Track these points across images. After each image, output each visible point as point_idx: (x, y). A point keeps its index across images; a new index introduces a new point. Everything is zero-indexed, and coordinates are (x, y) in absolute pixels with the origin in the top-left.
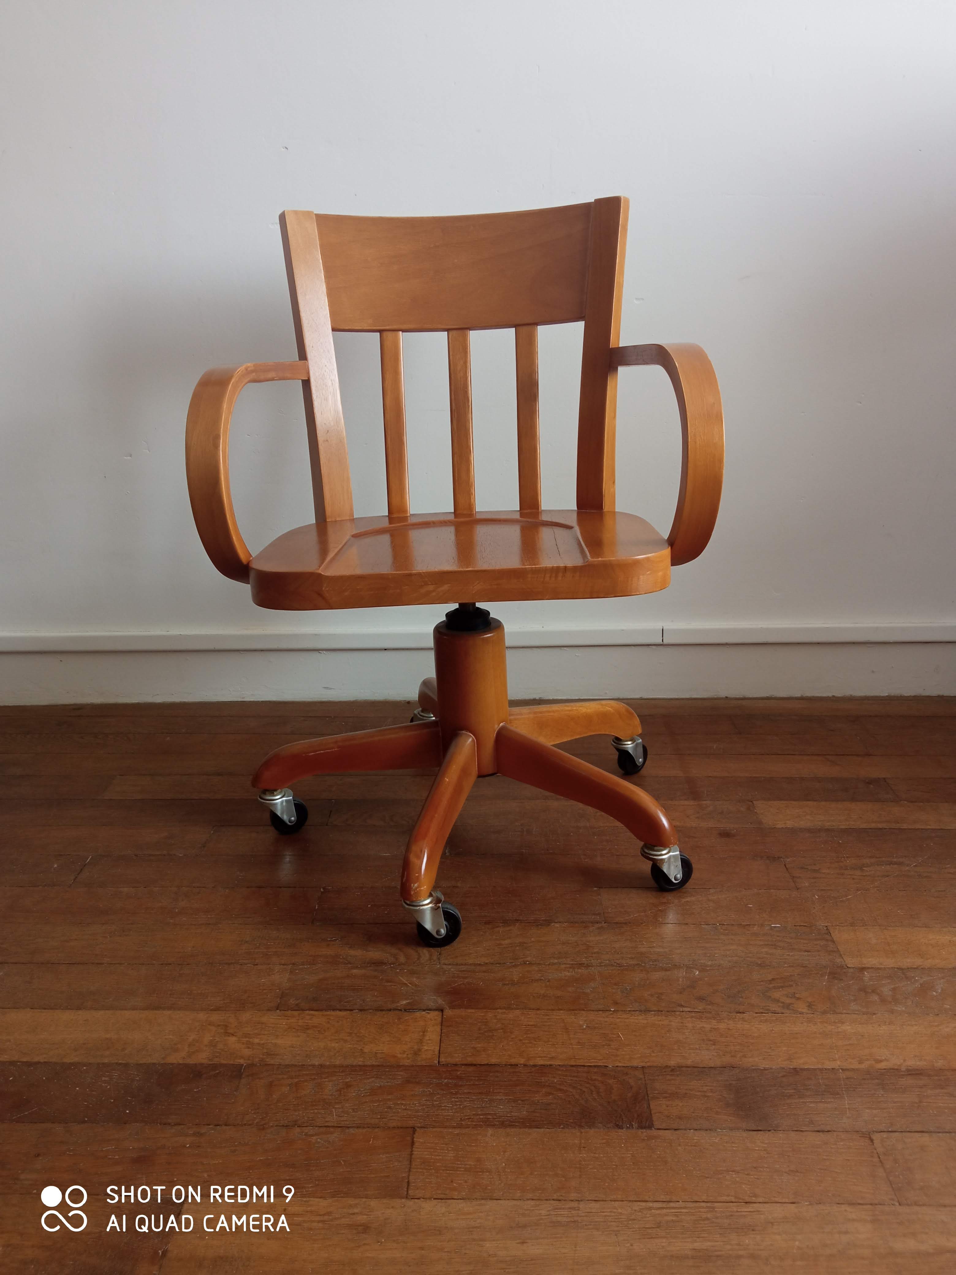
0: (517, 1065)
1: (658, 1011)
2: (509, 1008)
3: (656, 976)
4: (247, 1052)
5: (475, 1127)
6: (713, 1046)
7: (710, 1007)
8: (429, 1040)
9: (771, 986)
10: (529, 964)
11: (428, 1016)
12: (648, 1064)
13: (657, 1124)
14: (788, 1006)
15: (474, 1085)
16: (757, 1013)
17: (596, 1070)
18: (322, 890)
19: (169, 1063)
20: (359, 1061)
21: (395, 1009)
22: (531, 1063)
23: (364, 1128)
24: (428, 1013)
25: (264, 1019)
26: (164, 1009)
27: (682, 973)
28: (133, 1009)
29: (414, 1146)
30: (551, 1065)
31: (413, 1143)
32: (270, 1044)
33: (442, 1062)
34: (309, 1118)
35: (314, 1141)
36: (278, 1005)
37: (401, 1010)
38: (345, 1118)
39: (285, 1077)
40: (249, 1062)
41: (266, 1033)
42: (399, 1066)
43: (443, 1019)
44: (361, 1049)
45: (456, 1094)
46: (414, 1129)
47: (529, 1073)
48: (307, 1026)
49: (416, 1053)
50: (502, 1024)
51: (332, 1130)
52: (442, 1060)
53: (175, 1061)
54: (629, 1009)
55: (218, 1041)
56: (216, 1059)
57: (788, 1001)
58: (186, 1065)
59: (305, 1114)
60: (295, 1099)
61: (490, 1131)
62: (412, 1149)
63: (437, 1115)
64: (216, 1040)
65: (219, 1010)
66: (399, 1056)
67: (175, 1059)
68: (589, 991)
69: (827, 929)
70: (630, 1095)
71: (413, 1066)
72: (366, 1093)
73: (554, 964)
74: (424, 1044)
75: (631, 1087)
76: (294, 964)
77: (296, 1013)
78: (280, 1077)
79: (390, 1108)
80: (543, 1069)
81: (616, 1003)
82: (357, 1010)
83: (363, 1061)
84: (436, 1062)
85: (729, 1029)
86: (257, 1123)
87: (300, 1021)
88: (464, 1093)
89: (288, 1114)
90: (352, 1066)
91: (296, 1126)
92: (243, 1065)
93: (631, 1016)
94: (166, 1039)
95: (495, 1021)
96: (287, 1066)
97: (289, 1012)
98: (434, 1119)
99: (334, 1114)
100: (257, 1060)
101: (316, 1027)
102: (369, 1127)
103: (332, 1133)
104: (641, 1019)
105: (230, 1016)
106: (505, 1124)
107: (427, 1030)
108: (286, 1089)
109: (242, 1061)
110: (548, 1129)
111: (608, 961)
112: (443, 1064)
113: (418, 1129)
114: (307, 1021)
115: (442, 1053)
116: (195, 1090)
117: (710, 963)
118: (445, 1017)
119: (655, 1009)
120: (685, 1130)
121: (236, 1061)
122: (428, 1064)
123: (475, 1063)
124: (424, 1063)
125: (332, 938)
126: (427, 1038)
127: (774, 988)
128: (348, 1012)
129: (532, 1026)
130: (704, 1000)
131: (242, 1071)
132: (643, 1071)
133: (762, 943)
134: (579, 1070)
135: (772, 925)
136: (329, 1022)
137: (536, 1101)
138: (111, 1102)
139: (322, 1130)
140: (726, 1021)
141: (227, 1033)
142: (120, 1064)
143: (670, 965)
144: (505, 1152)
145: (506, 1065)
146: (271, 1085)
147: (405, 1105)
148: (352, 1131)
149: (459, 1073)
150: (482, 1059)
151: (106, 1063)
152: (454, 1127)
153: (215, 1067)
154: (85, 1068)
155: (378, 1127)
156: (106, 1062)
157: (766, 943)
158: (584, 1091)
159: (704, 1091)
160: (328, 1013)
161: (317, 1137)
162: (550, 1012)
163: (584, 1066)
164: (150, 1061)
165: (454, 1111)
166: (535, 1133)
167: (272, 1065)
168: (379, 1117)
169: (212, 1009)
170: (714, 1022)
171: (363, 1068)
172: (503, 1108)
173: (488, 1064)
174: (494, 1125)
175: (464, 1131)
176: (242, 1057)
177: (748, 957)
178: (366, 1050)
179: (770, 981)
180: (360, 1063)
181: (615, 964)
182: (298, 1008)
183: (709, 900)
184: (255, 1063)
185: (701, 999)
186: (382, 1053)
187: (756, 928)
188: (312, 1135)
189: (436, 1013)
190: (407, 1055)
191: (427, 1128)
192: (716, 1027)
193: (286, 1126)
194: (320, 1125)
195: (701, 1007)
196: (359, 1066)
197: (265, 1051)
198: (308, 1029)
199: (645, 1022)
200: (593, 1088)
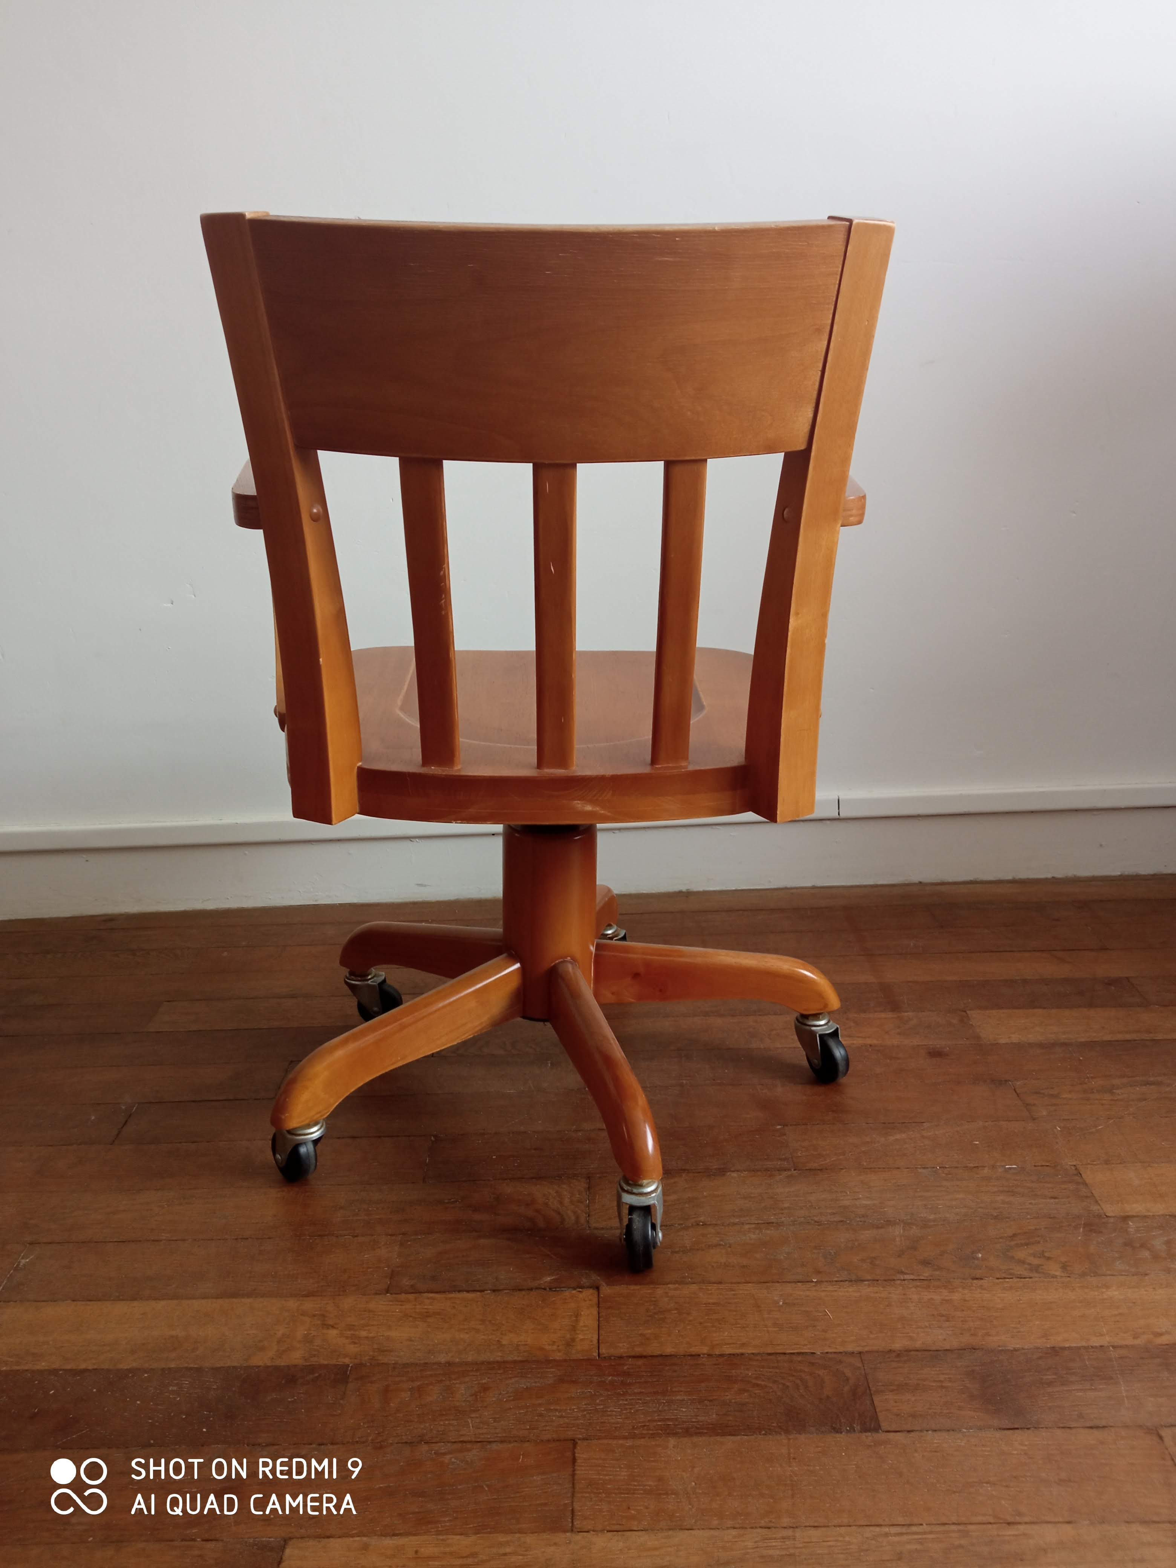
0: (699, 1355)
1: (873, 1280)
2: (682, 1282)
3: (866, 1235)
4: (352, 1349)
5: (653, 1436)
6: (947, 1323)
7: (938, 1273)
8: (585, 1326)
9: (1013, 1243)
10: (703, 1225)
11: (581, 1296)
12: (866, 1349)
13: (885, 1425)
14: (1036, 1269)
15: (646, 1382)
16: (998, 1279)
17: (800, 1358)
18: (432, 1138)
19: (255, 1366)
20: (497, 1356)
21: (537, 1288)
22: (717, 1352)
23: (510, 1442)
24: (580, 1291)
25: (372, 1305)
26: (243, 1296)
27: (898, 1231)
28: (203, 1298)
29: (576, 1464)
30: (742, 1354)
31: (574, 1460)
32: (381, 1337)
33: (603, 1354)
34: (438, 1431)
35: (446, 1461)
36: (388, 1288)
37: (545, 1289)
38: (484, 1431)
39: (404, 1379)
40: (357, 1361)
41: (375, 1323)
42: (548, 1361)
43: (600, 1299)
44: (498, 1341)
45: (624, 1394)
46: (574, 1442)
47: (715, 1365)
48: (427, 1312)
49: (570, 1343)
50: (676, 1303)
51: (469, 1446)
52: (603, 1351)
53: (261, 1363)
54: (836, 1279)
55: (314, 1336)
56: (315, 1359)
57: (1036, 1261)
58: (277, 1368)
59: (433, 1427)
60: (419, 1408)
61: (672, 1441)
62: (574, 1468)
63: (602, 1423)
64: (312, 1335)
65: (313, 1296)
66: (547, 1347)
67: (261, 1360)
68: (782, 1257)
69: (1076, 1169)
70: (846, 1389)
71: (565, 1361)
72: (509, 1397)
73: (735, 1224)
74: (578, 1332)
75: (848, 1379)
76: (403, 1234)
77: (411, 1297)
78: (397, 1379)
79: (541, 1415)
80: (734, 1359)
81: (818, 1272)
82: (490, 1290)
83: (501, 1356)
84: (596, 1354)
85: (965, 1300)
86: (372, 1440)
87: (417, 1307)
88: (635, 1394)
89: (412, 1428)
90: (489, 1363)
91: (423, 1443)
92: (349, 1365)
93: (840, 1288)
94: (248, 1334)
95: (666, 1299)
96: (405, 1365)
97: (403, 1296)
98: (598, 1429)
99: (471, 1425)
100: (367, 1358)
101: (439, 1314)
102: (516, 1441)
103: (469, 1450)
104: (850, 1292)
105: (327, 1303)
106: (689, 1431)
107: (581, 1314)
108: (406, 1396)
109: (347, 1361)
110: (746, 1437)
111: (802, 1219)
112: (605, 1357)
113: (579, 1442)
114: (426, 1307)
115: (602, 1343)
116: (289, 1400)
117: (932, 1217)
118: (602, 1296)
119: (869, 1278)
120: (921, 1431)
121: (339, 1360)
122: (585, 1358)
123: (645, 1354)
124: (580, 1357)
125: (450, 1200)
126: (581, 1324)
127: (1017, 1245)
128: (478, 1293)
129: (714, 1304)
130: (930, 1264)
131: (348, 1373)
132: (861, 1358)
133: (995, 1189)
134: (779, 1358)
135: (1007, 1167)
136: (454, 1307)
137: (728, 1401)
138: (182, 1417)
139: (455, 1446)
140: (960, 1290)
141: (325, 1325)
142: (191, 1369)
143: (882, 1221)
144: (693, 1467)
145: (685, 1356)
146: (386, 1390)
147: (560, 1411)
148: (495, 1446)
149: (625, 1368)
150: (654, 1348)
151: (173, 1368)
152: (625, 1438)
153: (312, 1369)
154: (146, 1375)
155: (528, 1441)
156: (172, 1366)
157: (1001, 1189)
158: (788, 1387)
159: (940, 1381)
160: (453, 1295)
161: (451, 1456)
162: (735, 1285)
163: (785, 1354)
164: (229, 1363)
165: (623, 1417)
166: (730, 1442)
167: (385, 1364)
168: (528, 1427)
169: (303, 1295)
170: (945, 1292)
171: (502, 1365)
172: (686, 1411)
173: (661, 1356)
174: (675, 1434)
175: (639, 1442)
176: (346, 1356)
177: (980, 1208)
178: (504, 1342)
179: (1010, 1237)
180: (499, 1359)
181: (813, 1222)
182: (414, 1290)
183: (923, 1137)
184: (364, 1362)
185: (926, 1263)
186: (526, 1345)
187: (986, 1171)
188: (445, 1454)
189: (591, 1291)
190: (558, 1346)
191: (591, 1440)
192: (947, 1298)
193: (411, 1443)
194: (453, 1440)
195: (927, 1273)
196: (498, 1362)
197: (375, 1346)
198: (427, 1316)
199: (857, 1294)
200: (798, 1382)
